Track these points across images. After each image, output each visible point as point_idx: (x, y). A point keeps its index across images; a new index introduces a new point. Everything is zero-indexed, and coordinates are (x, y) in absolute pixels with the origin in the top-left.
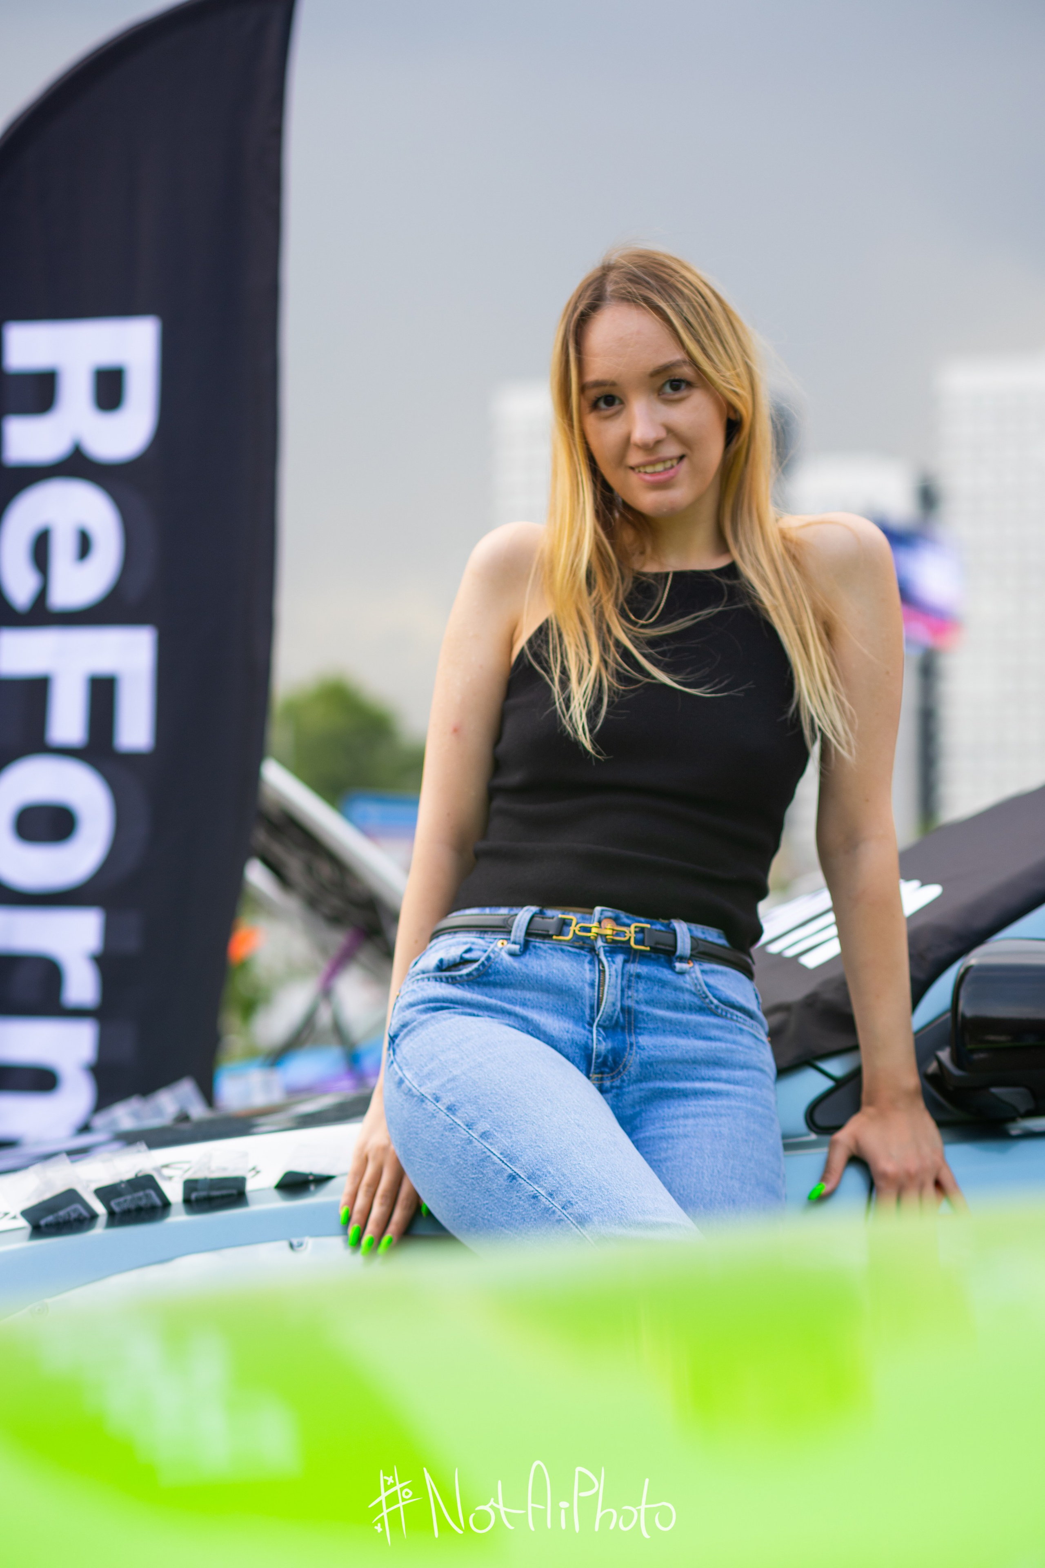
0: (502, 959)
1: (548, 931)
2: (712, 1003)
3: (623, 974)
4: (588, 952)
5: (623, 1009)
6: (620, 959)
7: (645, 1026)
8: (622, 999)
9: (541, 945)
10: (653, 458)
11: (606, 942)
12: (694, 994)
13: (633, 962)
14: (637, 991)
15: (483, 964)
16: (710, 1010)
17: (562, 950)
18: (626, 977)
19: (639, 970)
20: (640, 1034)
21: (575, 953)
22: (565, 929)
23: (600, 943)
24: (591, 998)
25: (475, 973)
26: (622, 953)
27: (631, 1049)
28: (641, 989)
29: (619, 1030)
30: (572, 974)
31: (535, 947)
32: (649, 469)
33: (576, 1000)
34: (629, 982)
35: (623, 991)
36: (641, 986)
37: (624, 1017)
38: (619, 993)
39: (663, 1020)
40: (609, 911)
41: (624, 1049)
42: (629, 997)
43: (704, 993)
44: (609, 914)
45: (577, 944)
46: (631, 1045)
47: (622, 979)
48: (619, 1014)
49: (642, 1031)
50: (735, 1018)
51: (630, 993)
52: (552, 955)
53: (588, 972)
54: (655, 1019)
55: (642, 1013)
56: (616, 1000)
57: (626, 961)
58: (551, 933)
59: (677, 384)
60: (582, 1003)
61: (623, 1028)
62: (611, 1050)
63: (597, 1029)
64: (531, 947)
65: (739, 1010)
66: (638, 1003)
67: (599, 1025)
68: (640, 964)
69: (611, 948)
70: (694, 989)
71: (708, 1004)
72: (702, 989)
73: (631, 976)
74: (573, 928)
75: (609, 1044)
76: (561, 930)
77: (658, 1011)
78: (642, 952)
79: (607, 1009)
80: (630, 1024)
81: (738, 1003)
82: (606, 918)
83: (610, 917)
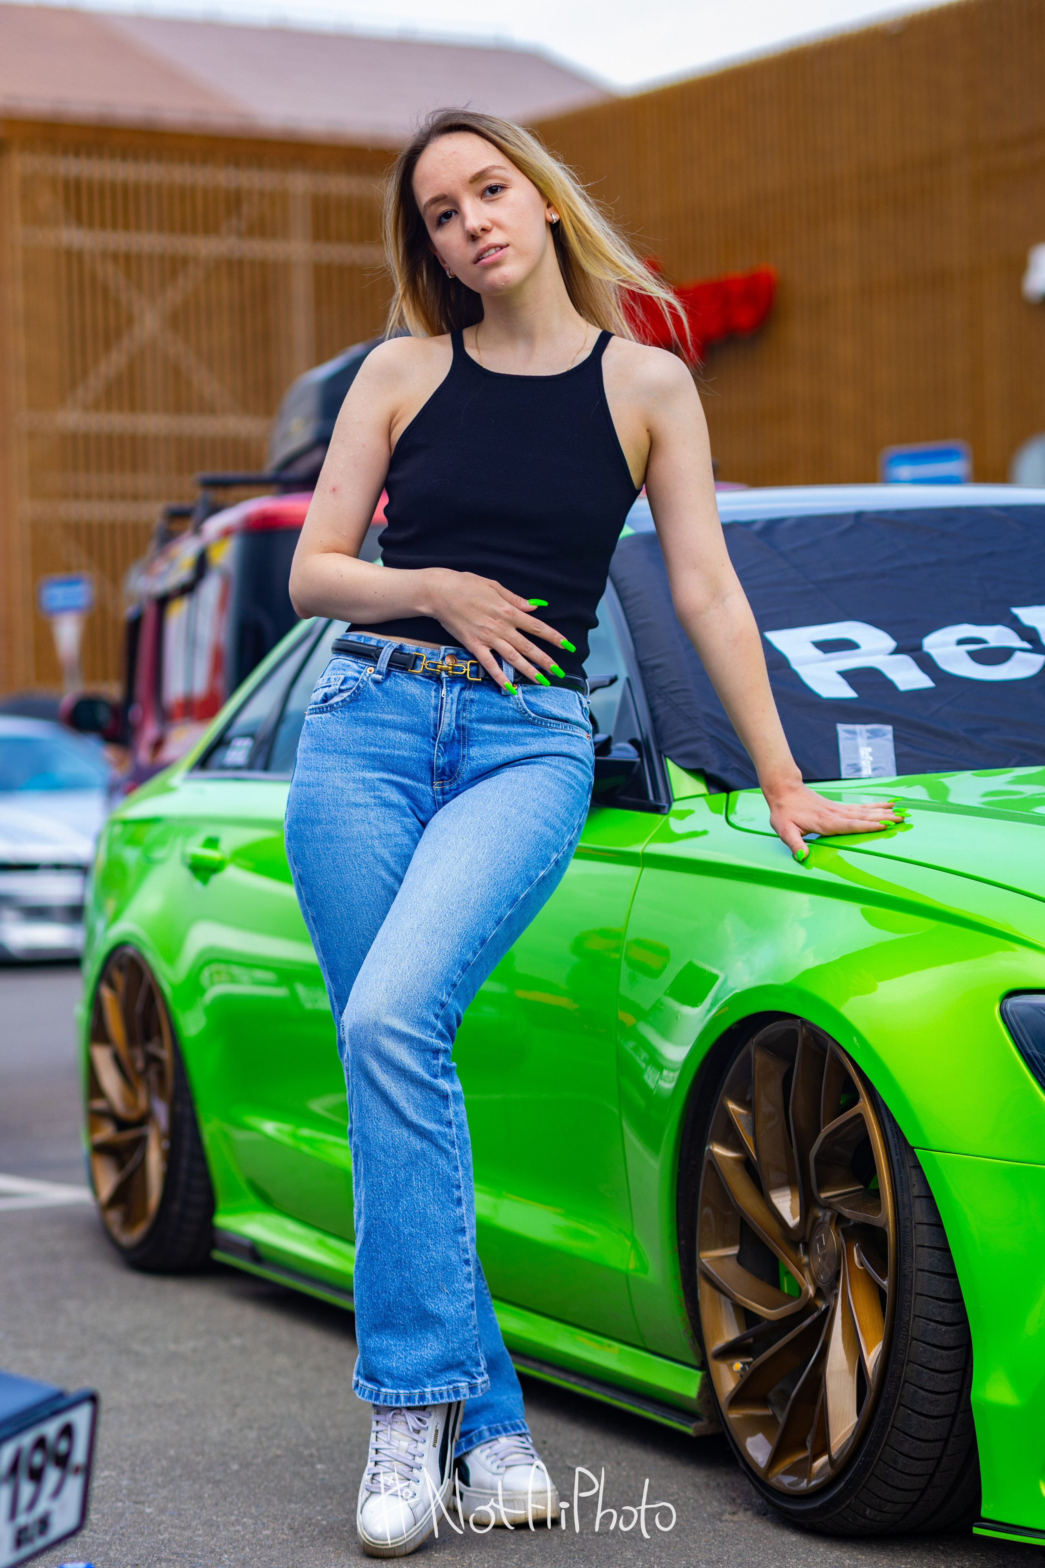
0: (368, 688)
2: (530, 716)
3: (459, 699)
4: (434, 681)
5: (458, 727)
6: (457, 688)
7: (476, 739)
8: (457, 719)
9: (400, 674)
11: (447, 674)
12: (516, 711)
13: (469, 689)
14: (471, 713)
15: (354, 692)
16: (529, 721)
18: (462, 702)
19: (472, 697)
20: (472, 746)
21: (426, 682)
22: (418, 662)
23: (444, 675)
24: (434, 719)
25: (348, 699)
26: (461, 682)
28: (474, 710)
29: (456, 743)
31: (395, 676)
33: (423, 720)
34: (463, 706)
35: (458, 713)
36: (474, 708)
37: (459, 733)
38: (454, 716)
39: (490, 733)
40: (451, 649)
41: (458, 761)
42: (463, 718)
43: (524, 709)
44: (452, 651)
45: (427, 674)
46: (464, 756)
47: (458, 704)
49: (473, 743)
50: (549, 725)
51: (464, 715)
52: (407, 682)
53: (433, 697)
54: (484, 733)
55: (474, 729)
56: (451, 721)
57: (462, 689)
58: (406, 666)
60: (428, 723)
61: (459, 742)
62: (448, 762)
63: (438, 746)
64: (392, 676)
65: (553, 719)
66: (471, 721)
67: (440, 742)
68: (475, 690)
69: (452, 679)
70: (516, 709)
71: (527, 717)
72: (522, 707)
73: (466, 701)
74: (424, 663)
75: (446, 758)
76: (414, 664)
77: (487, 727)
78: (478, 681)
79: (444, 728)
80: (464, 739)
81: (552, 714)
82: (449, 655)
83: (453, 654)
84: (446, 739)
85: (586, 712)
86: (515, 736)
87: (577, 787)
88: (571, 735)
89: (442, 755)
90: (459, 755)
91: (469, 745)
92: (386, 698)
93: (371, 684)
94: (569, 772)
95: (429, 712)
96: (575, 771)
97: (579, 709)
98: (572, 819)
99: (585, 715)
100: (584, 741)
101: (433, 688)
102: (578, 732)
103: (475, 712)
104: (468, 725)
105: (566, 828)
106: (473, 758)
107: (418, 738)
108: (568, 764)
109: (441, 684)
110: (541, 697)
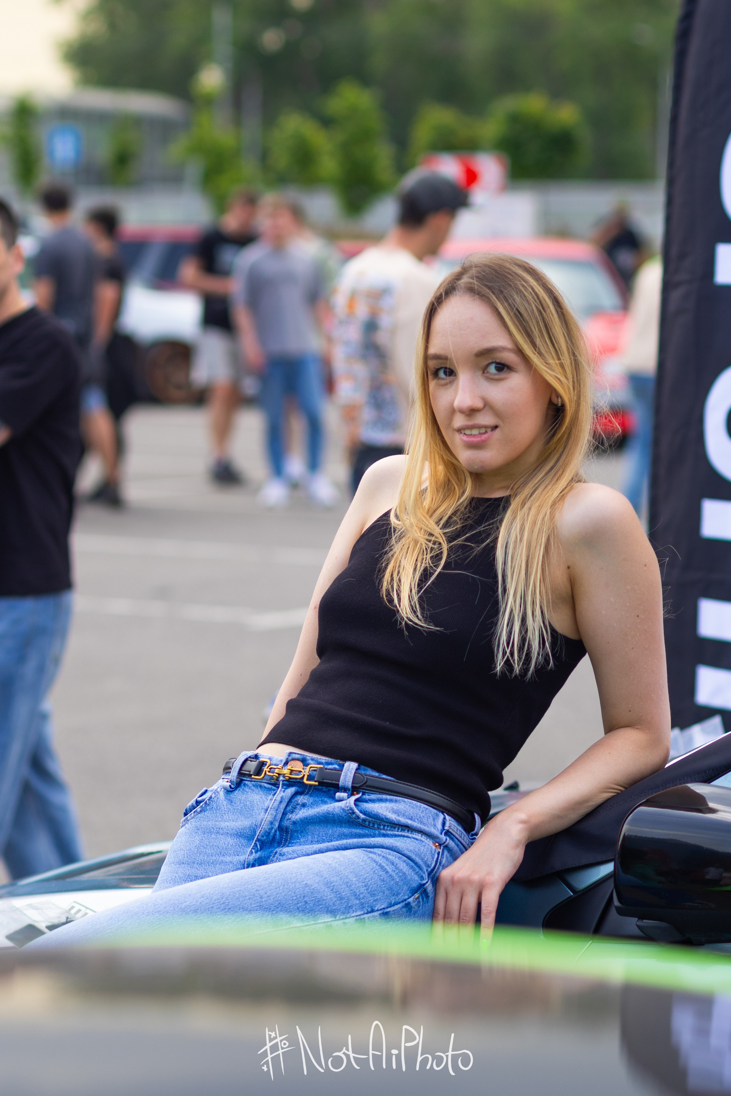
0: (218, 798)
1: (250, 772)
3: (289, 802)
4: (274, 786)
5: (280, 828)
7: (298, 840)
8: (282, 820)
9: (249, 782)
10: (470, 423)
11: (284, 778)
12: (344, 811)
14: (297, 814)
15: (206, 802)
16: (358, 823)
17: (261, 786)
18: (292, 805)
19: (305, 800)
21: (267, 787)
22: (263, 768)
23: (281, 778)
25: (199, 810)
26: (296, 786)
27: (274, 857)
28: (299, 810)
29: (274, 842)
30: (257, 804)
31: (245, 784)
32: (468, 432)
33: (252, 823)
34: (293, 808)
35: (284, 814)
36: (303, 810)
37: (281, 835)
39: (313, 834)
41: (269, 857)
42: (288, 819)
43: (353, 811)
44: (297, 756)
45: (269, 780)
46: (276, 853)
47: (287, 806)
48: (276, 831)
50: (382, 827)
51: (290, 816)
52: (252, 790)
53: (268, 801)
54: (307, 834)
55: (296, 829)
56: (276, 822)
57: (298, 793)
58: (251, 773)
59: (502, 367)
60: (255, 825)
61: (279, 843)
62: (258, 858)
63: (255, 843)
64: (242, 785)
65: (387, 823)
66: (294, 823)
67: (258, 840)
68: (311, 796)
69: (290, 783)
70: (343, 809)
71: (355, 818)
72: (351, 809)
73: (298, 804)
74: (266, 769)
75: (259, 854)
76: (259, 771)
77: (311, 828)
78: (315, 785)
79: (265, 826)
80: (286, 840)
81: (387, 819)
82: (293, 759)
83: (298, 760)
84: (265, 838)
85: (444, 824)
86: (339, 836)
87: (394, 874)
88: (408, 837)
89: (256, 852)
90: (272, 852)
91: (288, 846)
92: (229, 806)
93: (222, 794)
94: (387, 859)
95: (259, 814)
96: (397, 861)
97: (431, 820)
98: (372, 899)
99: (440, 826)
100: (424, 844)
101: (273, 792)
102: (418, 836)
103: (301, 814)
104: (291, 827)
105: (358, 902)
106: (284, 854)
107: (244, 841)
108: (389, 854)
109: (278, 788)
110: (383, 805)
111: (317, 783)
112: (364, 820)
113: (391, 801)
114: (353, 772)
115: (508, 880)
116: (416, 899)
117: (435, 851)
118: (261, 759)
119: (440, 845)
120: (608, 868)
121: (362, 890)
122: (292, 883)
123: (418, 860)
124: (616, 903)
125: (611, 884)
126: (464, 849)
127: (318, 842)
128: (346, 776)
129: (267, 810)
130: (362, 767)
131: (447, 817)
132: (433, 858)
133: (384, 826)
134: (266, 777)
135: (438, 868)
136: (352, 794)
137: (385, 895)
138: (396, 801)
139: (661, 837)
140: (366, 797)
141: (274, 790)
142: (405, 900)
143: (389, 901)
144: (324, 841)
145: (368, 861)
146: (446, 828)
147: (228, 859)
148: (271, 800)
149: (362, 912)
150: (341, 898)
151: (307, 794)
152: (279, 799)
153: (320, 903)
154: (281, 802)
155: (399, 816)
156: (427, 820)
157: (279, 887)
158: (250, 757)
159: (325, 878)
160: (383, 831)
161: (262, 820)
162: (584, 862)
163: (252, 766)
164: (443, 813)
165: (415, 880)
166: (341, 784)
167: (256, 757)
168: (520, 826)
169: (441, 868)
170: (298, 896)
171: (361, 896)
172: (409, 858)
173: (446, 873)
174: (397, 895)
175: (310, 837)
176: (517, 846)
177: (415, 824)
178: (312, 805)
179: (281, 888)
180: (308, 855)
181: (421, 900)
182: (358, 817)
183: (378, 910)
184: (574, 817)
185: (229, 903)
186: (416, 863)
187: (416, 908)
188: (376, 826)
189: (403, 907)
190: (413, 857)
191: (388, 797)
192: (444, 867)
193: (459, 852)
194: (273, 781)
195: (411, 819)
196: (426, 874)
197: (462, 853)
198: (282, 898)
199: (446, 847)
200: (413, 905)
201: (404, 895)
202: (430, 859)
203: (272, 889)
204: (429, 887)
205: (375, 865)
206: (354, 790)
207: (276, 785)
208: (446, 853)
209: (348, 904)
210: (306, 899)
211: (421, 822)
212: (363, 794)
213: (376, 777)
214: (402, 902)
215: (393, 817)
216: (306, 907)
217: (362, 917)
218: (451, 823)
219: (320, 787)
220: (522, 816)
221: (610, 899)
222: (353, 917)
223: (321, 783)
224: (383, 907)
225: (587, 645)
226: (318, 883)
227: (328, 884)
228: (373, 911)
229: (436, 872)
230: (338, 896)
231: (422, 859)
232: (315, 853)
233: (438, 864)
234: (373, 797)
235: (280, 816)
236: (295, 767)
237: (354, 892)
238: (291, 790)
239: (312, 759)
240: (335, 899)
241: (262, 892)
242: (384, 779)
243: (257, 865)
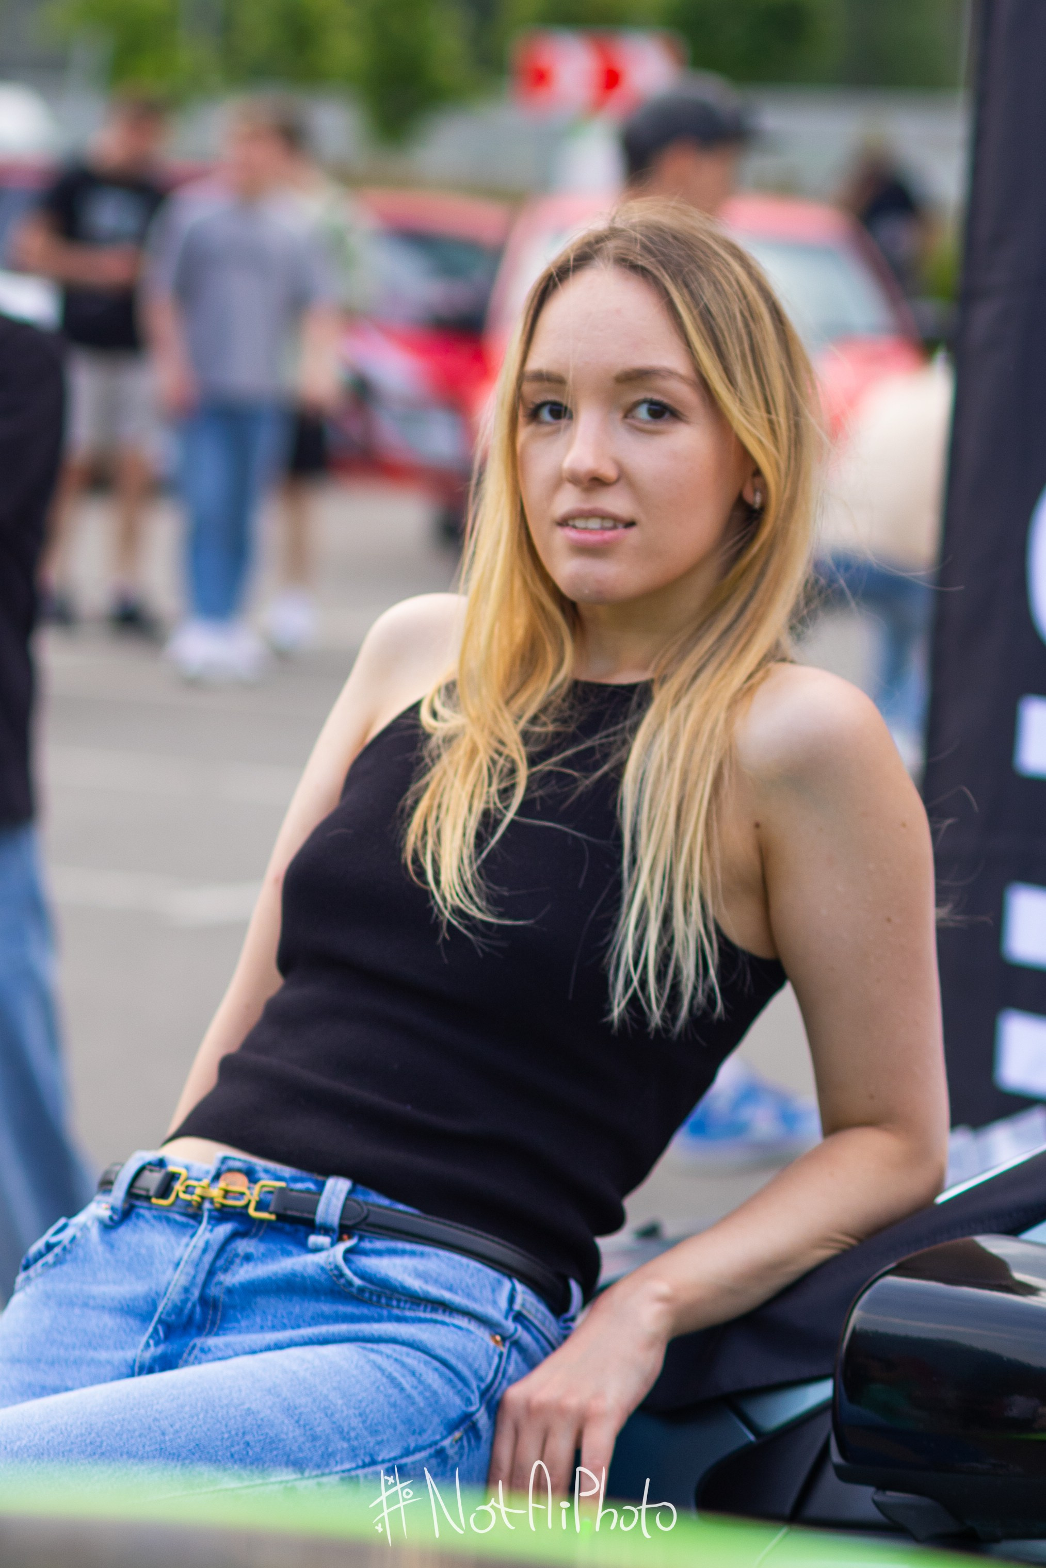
0: (87, 1239)
1: (148, 1191)
3: (221, 1249)
4: (194, 1219)
7: (236, 1324)
9: (146, 1212)
11: (214, 1205)
12: (323, 1271)
13: (253, 1236)
14: (235, 1275)
15: (65, 1247)
16: (350, 1294)
17: (168, 1220)
18: (226, 1256)
20: (221, 1335)
21: (175, 1221)
22: (173, 1185)
23: (207, 1205)
25: (51, 1261)
27: (190, 1353)
28: (242, 1271)
29: (194, 1330)
30: (160, 1253)
31: (138, 1215)
33: (150, 1288)
34: (226, 1263)
35: (212, 1273)
36: (246, 1268)
37: (205, 1313)
38: (202, 1275)
39: (265, 1312)
40: (239, 1160)
41: (181, 1355)
42: (218, 1284)
43: (340, 1271)
44: (237, 1164)
45: (183, 1208)
46: (194, 1347)
47: (217, 1257)
48: (194, 1306)
49: (228, 1331)
50: (395, 1303)
51: (223, 1277)
52: (153, 1226)
53: (182, 1246)
54: (253, 1312)
55: (235, 1306)
56: (193, 1285)
57: (238, 1235)
58: (151, 1194)
59: (662, 411)
60: (156, 1292)
61: (200, 1329)
62: (160, 1357)
63: (154, 1328)
64: (133, 1215)
65: (404, 1295)
66: (230, 1291)
67: (160, 1321)
68: (262, 1240)
69: (223, 1214)
70: (322, 1269)
71: (344, 1286)
72: (337, 1268)
73: (237, 1255)
74: (178, 1187)
75: (161, 1349)
76: (165, 1190)
77: (261, 1301)
78: (269, 1222)
79: (174, 1295)
80: (213, 1323)
81: (404, 1288)
82: (230, 1170)
83: (239, 1171)
85: (512, 1299)
86: (313, 1318)
87: (414, 1393)
88: (443, 1323)
89: (157, 1344)
90: (186, 1345)
91: (217, 1334)
92: (108, 1256)
93: (95, 1232)
94: (403, 1365)
95: (164, 1272)
96: (421, 1368)
97: (487, 1293)
98: (372, 1441)
99: (503, 1303)
100: (473, 1337)
101: (190, 1232)
102: (463, 1322)
103: (243, 1274)
104: (223, 1298)
105: (345, 1445)
106: (209, 1350)
107: (134, 1323)
108: (408, 1355)
109: (200, 1222)
110: (398, 1261)
111: (273, 1217)
112: (361, 1290)
113: (413, 1254)
114: (343, 1197)
115: (632, 1408)
116: (457, 1442)
117: (494, 1351)
118: (171, 1168)
119: (504, 1339)
120: (821, 1392)
121: (356, 1422)
122: (222, 1407)
123: (461, 1367)
124: (836, 1457)
125: (826, 1424)
126: (548, 1348)
127: (274, 1328)
128: (328, 1204)
129: (178, 1264)
130: (360, 1188)
131: (519, 1287)
132: (490, 1365)
133: (399, 1301)
134: (179, 1202)
135: (500, 1383)
136: (340, 1239)
137: (398, 1432)
138: (422, 1255)
139: (923, 1335)
140: (367, 1245)
141: (192, 1227)
142: (436, 1443)
143: (405, 1445)
144: (284, 1327)
145: (368, 1368)
146: (517, 1307)
147: (103, 1355)
148: (187, 1245)
149: (354, 1465)
150: (314, 1438)
151: (255, 1235)
152: (201, 1245)
153: (274, 1446)
154: (205, 1251)
155: (426, 1282)
156: (481, 1292)
157: (197, 1415)
158: (150, 1164)
159: (285, 1399)
160: (396, 1312)
161: (169, 1284)
162: (778, 1376)
163: (153, 1180)
164: (510, 1277)
165: (455, 1405)
166: (320, 1215)
167: (161, 1163)
168: (658, 1307)
169: (505, 1383)
170: (233, 1432)
171: (353, 1434)
172: (444, 1363)
173: (516, 1393)
174: (420, 1434)
175: (258, 1320)
176: (651, 1344)
177: (458, 1299)
178: (266, 1257)
179: (201, 1416)
180: (253, 1352)
181: (465, 1443)
182: (350, 1284)
183: (383, 1462)
184: (759, 1293)
185: (102, 1442)
186: (457, 1374)
187: (456, 1458)
188: (383, 1301)
189: (431, 1456)
190: (453, 1361)
191: (408, 1246)
192: (512, 1381)
193: (539, 1353)
194: (191, 1211)
195: (450, 1289)
196: (477, 1394)
197: (546, 1354)
198: (203, 1434)
199: (516, 1344)
200: (451, 1452)
201: (434, 1433)
202: (484, 1365)
203: (184, 1418)
204: (482, 1419)
205: (379, 1375)
206: (343, 1231)
207: (196, 1217)
208: (515, 1355)
209: (327, 1449)
210: (248, 1438)
211: (469, 1296)
212: (361, 1238)
213: (386, 1208)
214: (430, 1446)
215: (415, 1284)
216: (248, 1453)
217: (353, 1473)
218: (525, 1298)
219: (280, 1225)
220: (662, 1287)
221: (825, 1452)
222: (337, 1473)
223: (281, 1217)
224: (392, 1455)
225: (789, 965)
226: (271, 1408)
227: (290, 1410)
228: (373, 1463)
229: (496, 1392)
230: (308, 1433)
231: (470, 1366)
232: (268, 1348)
233: (500, 1375)
234: (379, 1245)
235: (201, 1277)
236: (234, 1184)
237: (340, 1426)
238: (225, 1229)
239: (267, 1171)
240: (301, 1439)
241: (165, 1424)
242: (400, 1212)
243: (157, 1367)
